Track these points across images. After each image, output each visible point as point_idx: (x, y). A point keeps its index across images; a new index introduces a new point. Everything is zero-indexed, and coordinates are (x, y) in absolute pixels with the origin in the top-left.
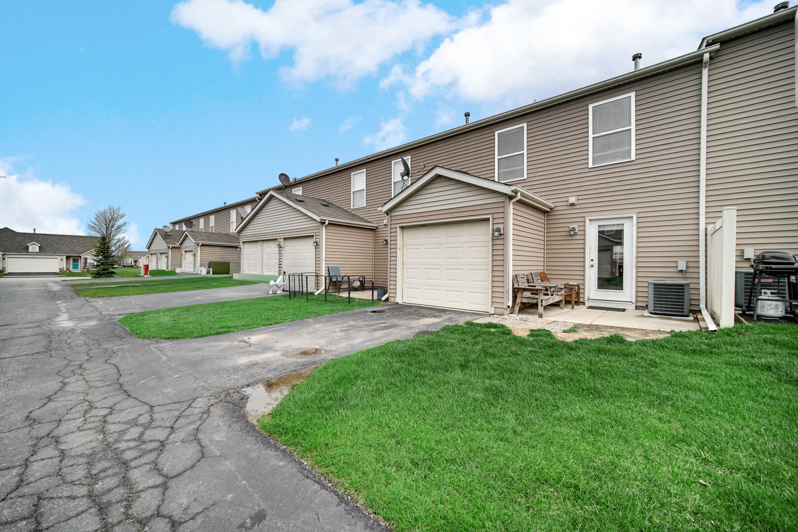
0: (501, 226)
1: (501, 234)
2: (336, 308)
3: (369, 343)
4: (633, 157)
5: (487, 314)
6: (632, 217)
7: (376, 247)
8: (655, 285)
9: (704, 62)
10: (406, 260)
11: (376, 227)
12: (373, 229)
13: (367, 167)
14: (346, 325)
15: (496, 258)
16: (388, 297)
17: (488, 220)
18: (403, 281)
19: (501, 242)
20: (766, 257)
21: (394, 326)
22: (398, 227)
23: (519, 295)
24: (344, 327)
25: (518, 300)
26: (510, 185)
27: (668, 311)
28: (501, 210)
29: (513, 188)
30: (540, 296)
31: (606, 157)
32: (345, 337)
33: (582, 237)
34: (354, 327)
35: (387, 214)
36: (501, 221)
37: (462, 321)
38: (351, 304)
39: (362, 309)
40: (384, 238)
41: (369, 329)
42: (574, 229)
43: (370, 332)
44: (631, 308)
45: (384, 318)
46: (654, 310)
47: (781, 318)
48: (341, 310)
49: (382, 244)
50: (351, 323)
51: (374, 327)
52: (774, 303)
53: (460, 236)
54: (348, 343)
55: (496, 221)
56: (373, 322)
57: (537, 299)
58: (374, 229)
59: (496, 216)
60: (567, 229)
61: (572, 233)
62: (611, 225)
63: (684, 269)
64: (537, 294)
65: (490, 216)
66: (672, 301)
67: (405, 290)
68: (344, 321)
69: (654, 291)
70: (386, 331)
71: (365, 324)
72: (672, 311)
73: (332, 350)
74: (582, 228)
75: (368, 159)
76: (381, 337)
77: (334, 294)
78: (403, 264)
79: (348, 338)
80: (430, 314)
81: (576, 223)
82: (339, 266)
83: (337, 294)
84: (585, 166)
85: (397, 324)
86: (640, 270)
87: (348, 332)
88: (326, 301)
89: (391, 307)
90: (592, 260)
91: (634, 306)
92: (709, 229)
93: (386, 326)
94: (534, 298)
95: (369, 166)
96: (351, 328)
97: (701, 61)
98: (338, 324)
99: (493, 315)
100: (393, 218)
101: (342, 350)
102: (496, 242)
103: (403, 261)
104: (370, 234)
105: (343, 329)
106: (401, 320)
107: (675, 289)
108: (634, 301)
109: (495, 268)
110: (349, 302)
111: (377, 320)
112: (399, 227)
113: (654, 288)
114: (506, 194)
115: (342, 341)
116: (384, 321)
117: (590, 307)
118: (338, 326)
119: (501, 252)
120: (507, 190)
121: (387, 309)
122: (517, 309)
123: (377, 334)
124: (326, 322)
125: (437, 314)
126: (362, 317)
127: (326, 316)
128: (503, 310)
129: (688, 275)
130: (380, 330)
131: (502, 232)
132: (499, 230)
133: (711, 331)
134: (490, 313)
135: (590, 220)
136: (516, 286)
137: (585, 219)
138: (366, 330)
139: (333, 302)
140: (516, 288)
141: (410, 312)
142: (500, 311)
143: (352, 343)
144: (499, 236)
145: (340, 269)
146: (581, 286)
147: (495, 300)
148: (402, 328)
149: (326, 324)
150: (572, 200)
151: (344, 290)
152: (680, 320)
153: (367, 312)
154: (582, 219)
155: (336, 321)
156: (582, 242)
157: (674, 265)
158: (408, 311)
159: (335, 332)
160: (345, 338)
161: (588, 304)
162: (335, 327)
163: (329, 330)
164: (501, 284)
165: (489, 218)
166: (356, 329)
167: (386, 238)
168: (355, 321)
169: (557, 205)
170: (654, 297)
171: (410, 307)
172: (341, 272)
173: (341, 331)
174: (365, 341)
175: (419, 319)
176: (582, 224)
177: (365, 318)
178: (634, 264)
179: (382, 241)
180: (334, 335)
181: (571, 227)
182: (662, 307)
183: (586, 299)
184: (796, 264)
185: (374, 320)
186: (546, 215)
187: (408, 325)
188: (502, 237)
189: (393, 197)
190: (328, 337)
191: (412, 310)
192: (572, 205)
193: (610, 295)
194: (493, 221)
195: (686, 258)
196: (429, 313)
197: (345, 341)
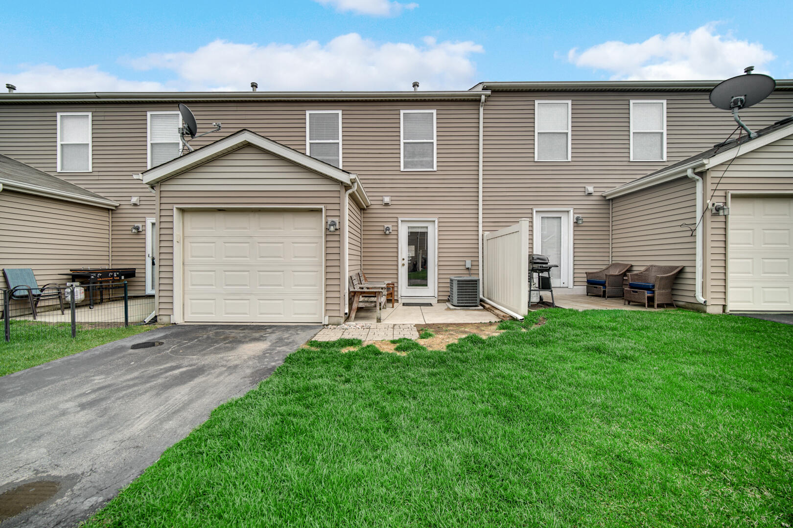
0: (336, 220)
1: (336, 229)
2: (42, 352)
3: (171, 424)
4: (435, 169)
5: (320, 326)
6: (434, 221)
7: (114, 237)
8: (458, 281)
9: (481, 102)
10: (189, 259)
11: (116, 207)
12: (108, 210)
13: (94, 110)
14: (87, 388)
15: (330, 257)
16: (156, 317)
17: (320, 210)
18: (184, 291)
19: (336, 238)
20: (535, 258)
21: (200, 371)
22: (175, 209)
23: (356, 299)
24: (84, 394)
25: (355, 306)
26: (349, 173)
27: (467, 303)
28: (336, 201)
29: (353, 177)
30: (378, 299)
31: (414, 165)
32: (100, 421)
33: (395, 237)
34: (112, 389)
35: (153, 188)
36: (336, 213)
37: (301, 341)
38: (79, 338)
39: (109, 345)
40: (132, 224)
41: (151, 388)
42: (388, 229)
43: (158, 394)
44: (434, 301)
45: (168, 358)
46: (458, 303)
47: (538, 303)
48: (59, 354)
49: (130, 232)
50: (99, 380)
51: (160, 381)
52: (536, 292)
53: (280, 228)
54: (119, 436)
55: (330, 213)
56: (152, 370)
57: (375, 302)
58: (112, 210)
59: (330, 207)
60: (382, 228)
61: (387, 232)
62: (418, 227)
63: (470, 267)
64: (375, 297)
65: (322, 206)
66: (469, 295)
67: (188, 303)
68: (74, 380)
69: (458, 287)
70: (192, 383)
71: (137, 378)
72: (470, 303)
73: (79, 471)
74: (395, 228)
75: (98, 97)
76: (191, 401)
77: (22, 319)
78: (183, 264)
79: (111, 423)
80: (245, 337)
81: (390, 223)
82: (33, 267)
83: (31, 318)
84: (397, 168)
85: (204, 366)
86: (441, 268)
87: (104, 404)
88: (7, 338)
89: (168, 333)
90: (403, 259)
91: (436, 299)
92: (485, 235)
93: (184, 373)
94: (372, 302)
95: (98, 110)
96: (103, 393)
97: (480, 100)
98: (63, 390)
99: (327, 325)
100: (163, 195)
101: (111, 464)
102: (330, 238)
103: (184, 260)
104: (104, 217)
105: (84, 400)
106: (204, 355)
107: (472, 284)
108: (436, 296)
109: (329, 270)
110: (74, 333)
111: (158, 363)
112: (177, 208)
113: (458, 284)
114: (342, 182)
115: (98, 435)
116: (173, 364)
117: (404, 304)
118: (69, 396)
119: (336, 251)
120: (345, 178)
121: (165, 337)
122: (353, 315)
123: (178, 396)
124: (24, 391)
125: (257, 335)
126: (120, 362)
127: (17, 374)
128: (339, 318)
129: (472, 272)
130: (177, 385)
131: (337, 227)
132: (333, 224)
133: (521, 320)
134: (323, 324)
135: (402, 221)
136: (352, 290)
137: (398, 219)
138: (146, 392)
139: (29, 338)
140: (352, 292)
141: (208, 338)
142: (335, 320)
143: (127, 433)
144: (333, 232)
145: (35, 273)
146: (396, 285)
147: (329, 307)
148: (217, 371)
149: (29, 398)
150: (387, 200)
151: (47, 309)
152: (475, 310)
153: (123, 349)
154: (395, 220)
155: (53, 382)
156: (395, 241)
157: (463, 263)
158: (205, 336)
159: (64, 413)
160: (101, 426)
161: (401, 301)
162: (56, 400)
163: (43, 412)
164: (336, 288)
165: (322, 209)
166: (121, 394)
167: (136, 225)
168: (107, 373)
169: (373, 203)
170: (458, 292)
171: (203, 327)
172: (37, 278)
173: (83, 407)
174: (162, 421)
175: (232, 349)
176: (395, 224)
177: (128, 363)
178: (436, 263)
179: (130, 228)
180: (63, 422)
181: (386, 226)
182: (463, 300)
183: (399, 296)
184: (549, 264)
185: (149, 364)
186: (362, 212)
187: (224, 363)
188: (337, 233)
189: (149, 167)
190: (49, 433)
191: (211, 334)
192: (387, 204)
193: (418, 292)
194: (326, 213)
195: (470, 258)
196: (241, 335)
197: (106, 432)
